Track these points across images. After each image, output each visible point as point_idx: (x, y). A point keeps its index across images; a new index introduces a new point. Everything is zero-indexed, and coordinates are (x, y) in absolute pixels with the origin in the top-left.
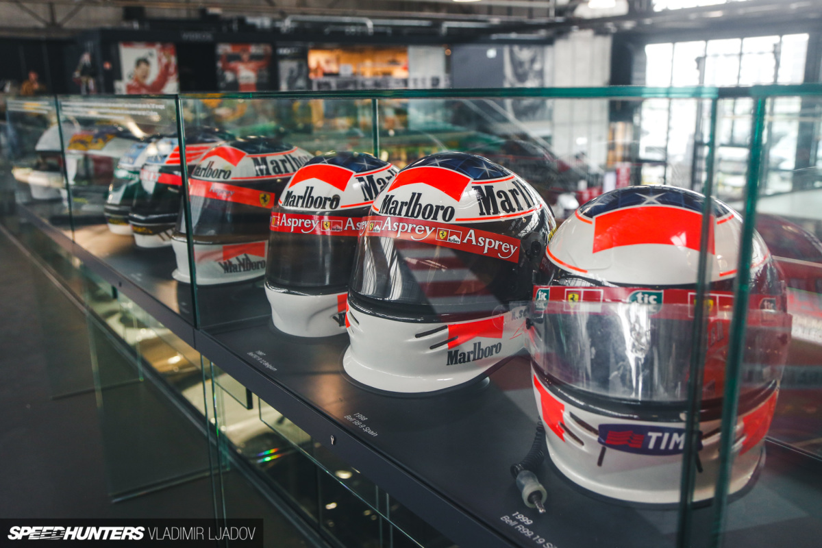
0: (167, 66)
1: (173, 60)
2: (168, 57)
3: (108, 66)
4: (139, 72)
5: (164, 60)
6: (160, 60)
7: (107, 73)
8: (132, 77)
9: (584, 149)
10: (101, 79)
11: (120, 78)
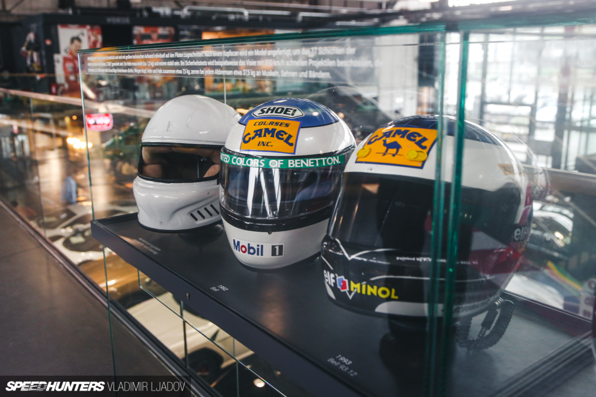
0: (95, 43)
1: (100, 38)
2: (96, 36)
3: (48, 42)
4: (73, 47)
5: (93, 39)
6: (89, 38)
7: (48, 48)
8: (68, 50)
9: (401, 106)
10: (43, 53)
11: (58, 52)
